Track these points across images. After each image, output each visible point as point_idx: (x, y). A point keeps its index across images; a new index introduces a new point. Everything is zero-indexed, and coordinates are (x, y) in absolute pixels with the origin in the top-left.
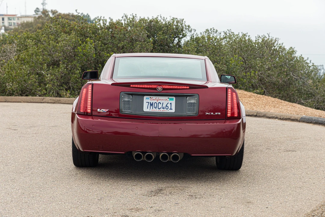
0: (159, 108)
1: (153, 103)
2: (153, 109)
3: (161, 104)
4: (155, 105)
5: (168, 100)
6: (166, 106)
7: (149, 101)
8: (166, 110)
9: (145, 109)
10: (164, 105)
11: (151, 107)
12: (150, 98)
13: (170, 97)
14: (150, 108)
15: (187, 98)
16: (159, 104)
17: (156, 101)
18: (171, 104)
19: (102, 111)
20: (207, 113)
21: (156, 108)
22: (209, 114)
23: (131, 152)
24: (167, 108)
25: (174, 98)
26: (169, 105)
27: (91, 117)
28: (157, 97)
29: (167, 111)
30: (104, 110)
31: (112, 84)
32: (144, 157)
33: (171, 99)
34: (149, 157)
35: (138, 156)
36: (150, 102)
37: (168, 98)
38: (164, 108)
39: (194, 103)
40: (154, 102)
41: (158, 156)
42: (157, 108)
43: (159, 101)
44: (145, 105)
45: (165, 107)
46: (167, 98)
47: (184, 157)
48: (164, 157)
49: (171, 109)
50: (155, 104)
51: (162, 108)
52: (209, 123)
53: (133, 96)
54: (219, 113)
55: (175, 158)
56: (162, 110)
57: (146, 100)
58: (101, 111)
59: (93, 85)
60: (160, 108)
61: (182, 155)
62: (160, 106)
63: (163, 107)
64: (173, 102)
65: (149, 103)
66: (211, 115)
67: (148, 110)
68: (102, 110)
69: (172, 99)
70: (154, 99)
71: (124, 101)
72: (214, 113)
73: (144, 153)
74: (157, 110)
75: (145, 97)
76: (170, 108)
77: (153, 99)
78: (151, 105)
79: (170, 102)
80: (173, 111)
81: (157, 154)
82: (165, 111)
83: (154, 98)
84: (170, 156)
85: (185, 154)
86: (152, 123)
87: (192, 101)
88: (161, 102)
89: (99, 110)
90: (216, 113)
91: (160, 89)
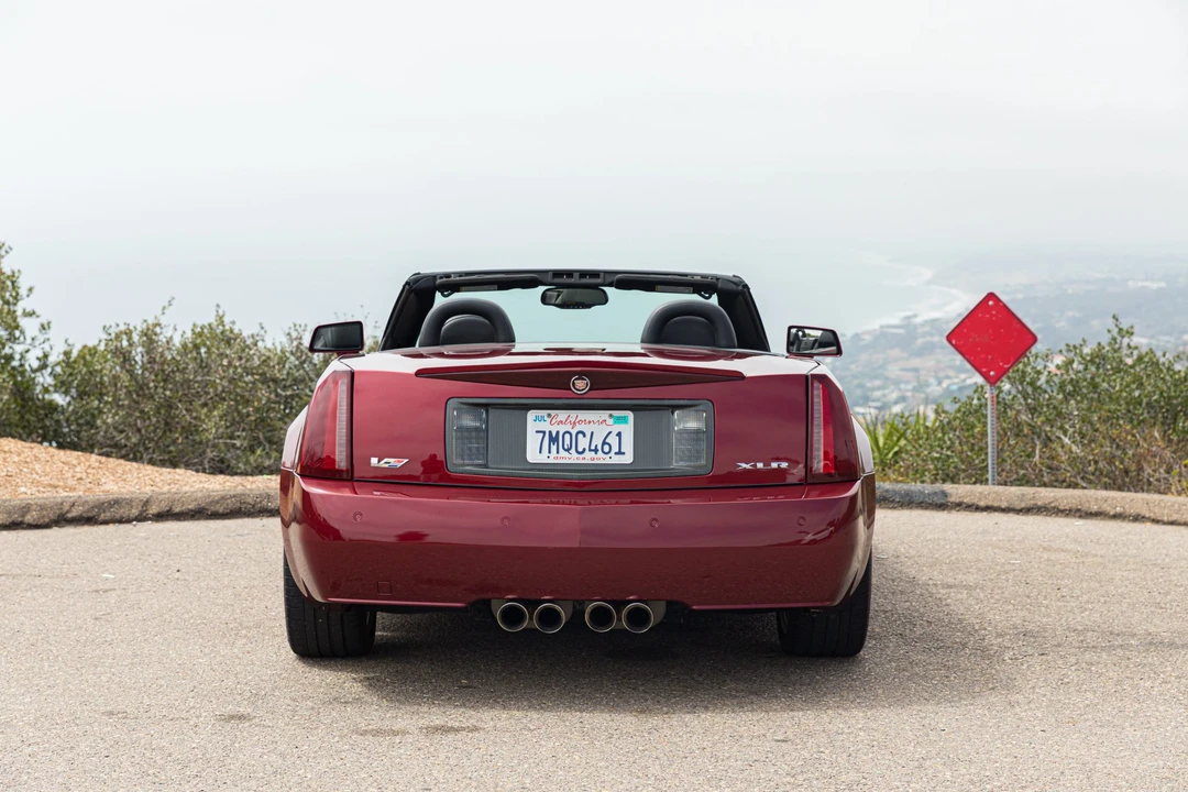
0: (580, 450)
1: (558, 432)
2: (559, 455)
3: (584, 436)
4: (567, 441)
5: (610, 421)
6: (604, 443)
7: (546, 426)
8: (605, 456)
9: (536, 453)
10: (597, 441)
11: (554, 448)
12: (549, 415)
13: (618, 413)
14: (550, 452)
15: (673, 413)
16: (580, 436)
17: (568, 427)
18: (619, 434)
19: (387, 465)
20: (744, 465)
21: (568, 450)
22: (748, 466)
23: (487, 603)
24: (606, 448)
25: (630, 415)
26: (613, 440)
27: (349, 484)
28: (573, 413)
29: (608, 461)
30: (391, 460)
31: (420, 373)
32: (531, 618)
33: (618, 418)
34: (549, 617)
35: (512, 616)
36: (550, 432)
37: (611, 416)
38: (596, 451)
39: (697, 432)
40: (562, 429)
41: (577, 615)
42: (573, 451)
43: (578, 428)
44: (533, 441)
45: (599, 448)
46: (604, 415)
47: (667, 613)
48: (601, 616)
49: (620, 453)
50: (567, 436)
51: (590, 450)
52: (751, 498)
53: (491, 411)
54: (785, 465)
55: (638, 617)
56: (588, 458)
57: (537, 424)
58: (382, 464)
59: (352, 374)
60: (584, 449)
61: (662, 605)
62: (583, 443)
63: (593, 448)
64: (628, 430)
65: (544, 433)
66: (756, 471)
67: (543, 458)
68: (386, 460)
69: (623, 420)
70: (561, 421)
71: (460, 429)
72: (767, 464)
73: (532, 604)
74: (572, 458)
75: (531, 415)
76: (615, 449)
77: (559, 419)
78: (554, 439)
79: (616, 429)
80: (628, 459)
81: (574, 608)
82: (601, 459)
83: (562, 415)
84: (619, 612)
85: (670, 604)
86: (558, 503)
87: (692, 425)
88: (587, 429)
89: (374, 461)
90: (774, 465)
91: (581, 385)
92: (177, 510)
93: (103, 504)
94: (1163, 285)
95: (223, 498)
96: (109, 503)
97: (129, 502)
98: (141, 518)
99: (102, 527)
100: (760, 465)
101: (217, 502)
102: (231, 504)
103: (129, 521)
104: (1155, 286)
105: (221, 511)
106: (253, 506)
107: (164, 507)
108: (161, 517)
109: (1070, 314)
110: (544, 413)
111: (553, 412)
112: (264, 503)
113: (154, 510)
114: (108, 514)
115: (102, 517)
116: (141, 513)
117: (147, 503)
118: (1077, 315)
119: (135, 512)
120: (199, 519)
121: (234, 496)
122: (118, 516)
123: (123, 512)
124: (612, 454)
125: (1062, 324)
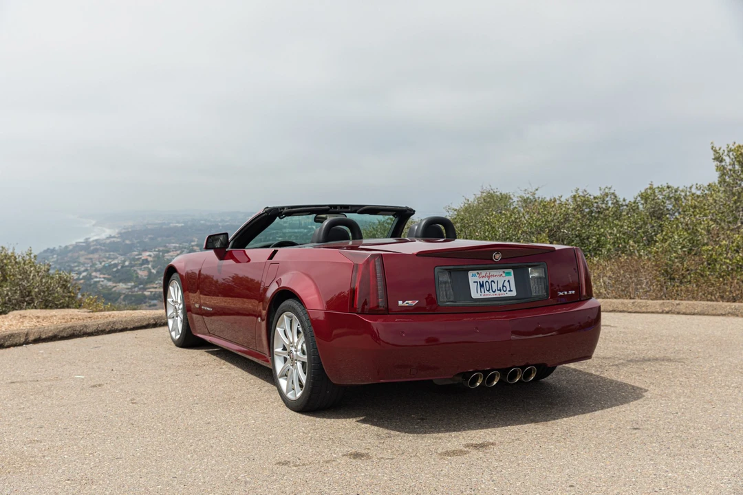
0: (494, 290)
1: (483, 282)
2: (485, 294)
4: (488, 286)
5: (504, 275)
6: (503, 286)
7: (477, 279)
8: (505, 293)
9: (476, 294)
10: (500, 285)
11: (483, 290)
12: (478, 273)
13: (506, 271)
14: (481, 292)
15: (528, 269)
16: (493, 283)
17: (486, 279)
18: (509, 281)
19: (407, 305)
20: (560, 293)
21: (488, 291)
22: (562, 294)
24: (505, 289)
25: (511, 271)
26: (506, 284)
28: (488, 271)
29: (506, 295)
30: (410, 302)
31: (418, 253)
33: (507, 273)
34: (491, 379)
36: (480, 282)
37: (504, 272)
38: (500, 290)
39: (540, 278)
40: (485, 280)
42: (491, 291)
43: (491, 279)
44: (473, 287)
45: (502, 289)
46: (501, 272)
48: (513, 376)
49: (510, 291)
50: (487, 284)
51: (498, 290)
53: (452, 273)
54: (574, 292)
56: (498, 294)
57: (474, 278)
58: (405, 304)
60: (496, 290)
62: (494, 287)
64: (512, 278)
65: (477, 282)
66: (565, 296)
67: (478, 296)
68: (407, 302)
69: (509, 274)
70: (484, 276)
71: (442, 283)
72: (568, 292)
74: (491, 295)
75: (470, 274)
76: (508, 289)
78: (482, 286)
79: (507, 278)
80: (514, 294)
82: (503, 294)
83: (483, 273)
87: (536, 275)
88: (495, 279)
89: (400, 303)
90: (570, 292)
91: (498, 257)
92: (44, 337)
93: (5, 337)
94: (183, 225)
95: (64, 329)
96: (8, 336)
97: (19, 335)
98: (27, 343)
99: (8, 349)
100: (566, 293)
101: (62, 331)
102: (69, 332)
103: (21, 345)
104: (180, 225)
105: (65, 335)
106: (80, 332)
107: (37, 336)
108: (36, 341)
109: (149, 236)
110: (475, 272)
111: (479, 272)
112: (85, 329)
113: (31, 338)
114: (9, 342)
115: (6, 344)
116: (26, 340)
117: (27, 335)
118: (152, 236)
119: (23, 340)
120: (54, 341)
121: (70, 327)
122: (14, 343)
123: (17, 340)
124: (507, 291)
125: (147, 240)
